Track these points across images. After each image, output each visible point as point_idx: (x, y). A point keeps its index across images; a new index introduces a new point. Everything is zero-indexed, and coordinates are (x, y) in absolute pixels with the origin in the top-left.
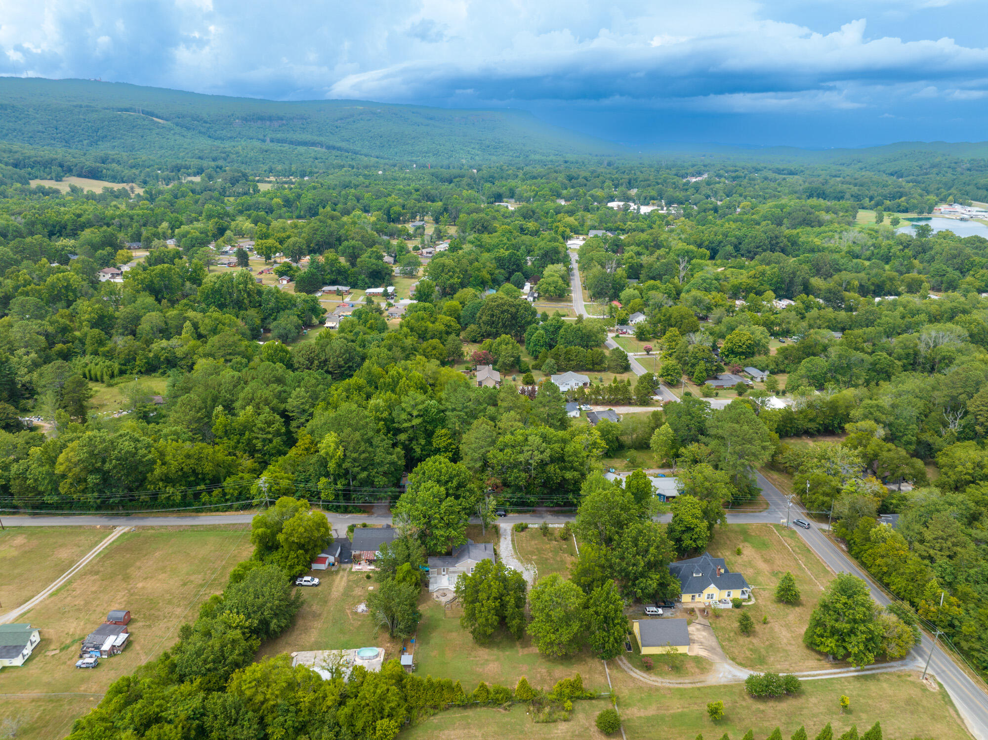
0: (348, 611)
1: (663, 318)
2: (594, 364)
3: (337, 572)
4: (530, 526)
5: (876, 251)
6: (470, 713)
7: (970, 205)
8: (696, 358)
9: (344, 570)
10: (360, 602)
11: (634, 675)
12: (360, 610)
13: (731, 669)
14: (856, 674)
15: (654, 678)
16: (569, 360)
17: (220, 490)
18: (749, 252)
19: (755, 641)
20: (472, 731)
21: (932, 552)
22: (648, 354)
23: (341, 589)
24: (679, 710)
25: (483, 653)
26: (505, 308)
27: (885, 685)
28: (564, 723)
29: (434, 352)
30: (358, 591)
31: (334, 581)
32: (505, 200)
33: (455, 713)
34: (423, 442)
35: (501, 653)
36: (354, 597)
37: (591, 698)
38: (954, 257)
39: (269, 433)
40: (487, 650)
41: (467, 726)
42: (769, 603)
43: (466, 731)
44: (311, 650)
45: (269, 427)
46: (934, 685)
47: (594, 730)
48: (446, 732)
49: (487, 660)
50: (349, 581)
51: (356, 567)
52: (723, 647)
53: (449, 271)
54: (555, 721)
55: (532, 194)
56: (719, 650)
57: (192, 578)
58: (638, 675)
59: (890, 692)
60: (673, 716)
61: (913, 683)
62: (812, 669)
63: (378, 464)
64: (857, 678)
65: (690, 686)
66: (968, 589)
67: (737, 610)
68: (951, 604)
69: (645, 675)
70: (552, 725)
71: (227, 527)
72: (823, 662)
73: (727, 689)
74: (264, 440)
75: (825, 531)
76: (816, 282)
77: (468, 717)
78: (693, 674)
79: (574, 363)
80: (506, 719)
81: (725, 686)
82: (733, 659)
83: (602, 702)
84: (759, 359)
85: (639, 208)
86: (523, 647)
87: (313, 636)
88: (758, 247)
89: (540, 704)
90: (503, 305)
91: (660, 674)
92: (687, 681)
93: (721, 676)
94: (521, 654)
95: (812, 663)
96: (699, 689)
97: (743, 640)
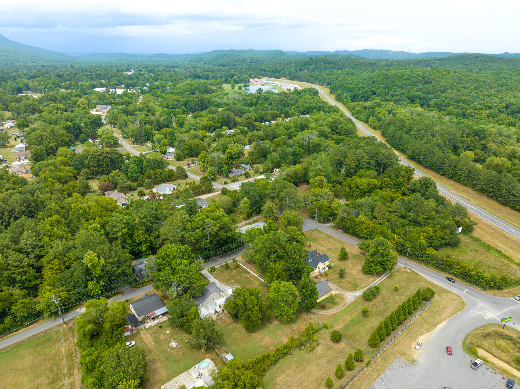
0: (168, 350)
1: (187, 147)
2: (170, 177)
3: (138, 332)
4: (216, 267)
5: (246, 102)
6: (278, 365)
7: (261, 78)
8: (221, 164)
9: (141, 329)
10: (170, 342)
11: (321, 313)
12: (174, 346)
13: (351, 294)
14: (386, 277)
15: (330, 311)
16: (157, 178)
17: (11, 317)
18: (192, 109)
19: (347, 279)
20: (288, 372)
21: (381, 221)
22: (189, 167)
23: (151, 340)
24: (350, 319)
25: (257, 336)
26: (105, 155)
27: (397, 276)
28: (318, 347)
29: (75, 189)
30: (162, 337)
31: (142, 338)
32: (24, 91)
33: (272, 369)
34: (130, 242)
35: (263, 331)
36: (164, 341)
37: (317, 331)
38: (281, 101)
39: (23, 267)
40: (256, 333)
41: (283, 371)
42: (338, 262)
43: (285, 374)
44: (170, 380)
45: (22, 263)
46: (409, 270)
47: (331, 343)
48: (278, 379)
49: (261, 338)
50: (151, 334)
51: (147, 325)
52: (340, 287)
53: (47, 139)
54: (314, 348)
55: (43, 87)
56: (340, 288)
57: (38, 381)
58: (323, 312)
59: (400, 278)
60: (350, 322)
61: (403, 272)
62: (373, 281)
63: (124, 261)
64: (387, 278)
65: (344, 307)
66: (399, 231)
67: (330, 270)
68: (398, 238)
69: (325, 311)
70: (315, 350)
71: (30, 340)
72: (374, 277)
73: (355, 302)
74: (20, 273)
75: (328, 227)
76: (238, 119)
77: (279, 367)
78: (340, 302)
79: (160, 179)
80: (295, 359)
81: (355, 301)
82: (347, 290)
83: (322, 330)
84: (242, 159)
85: (116, 91)
86: (270, 324)
87: (162, 373)
88: (196, 106)
89: (303, 344)
90: (104, 153)
91: (330, 308)
92: (341, 306)
93: (350, 298)
94: (272, 328)
95: (371, 279)
96: (348, 307)
97: (343, 281)
